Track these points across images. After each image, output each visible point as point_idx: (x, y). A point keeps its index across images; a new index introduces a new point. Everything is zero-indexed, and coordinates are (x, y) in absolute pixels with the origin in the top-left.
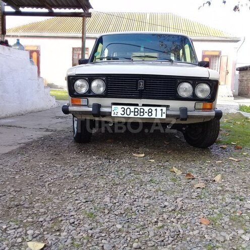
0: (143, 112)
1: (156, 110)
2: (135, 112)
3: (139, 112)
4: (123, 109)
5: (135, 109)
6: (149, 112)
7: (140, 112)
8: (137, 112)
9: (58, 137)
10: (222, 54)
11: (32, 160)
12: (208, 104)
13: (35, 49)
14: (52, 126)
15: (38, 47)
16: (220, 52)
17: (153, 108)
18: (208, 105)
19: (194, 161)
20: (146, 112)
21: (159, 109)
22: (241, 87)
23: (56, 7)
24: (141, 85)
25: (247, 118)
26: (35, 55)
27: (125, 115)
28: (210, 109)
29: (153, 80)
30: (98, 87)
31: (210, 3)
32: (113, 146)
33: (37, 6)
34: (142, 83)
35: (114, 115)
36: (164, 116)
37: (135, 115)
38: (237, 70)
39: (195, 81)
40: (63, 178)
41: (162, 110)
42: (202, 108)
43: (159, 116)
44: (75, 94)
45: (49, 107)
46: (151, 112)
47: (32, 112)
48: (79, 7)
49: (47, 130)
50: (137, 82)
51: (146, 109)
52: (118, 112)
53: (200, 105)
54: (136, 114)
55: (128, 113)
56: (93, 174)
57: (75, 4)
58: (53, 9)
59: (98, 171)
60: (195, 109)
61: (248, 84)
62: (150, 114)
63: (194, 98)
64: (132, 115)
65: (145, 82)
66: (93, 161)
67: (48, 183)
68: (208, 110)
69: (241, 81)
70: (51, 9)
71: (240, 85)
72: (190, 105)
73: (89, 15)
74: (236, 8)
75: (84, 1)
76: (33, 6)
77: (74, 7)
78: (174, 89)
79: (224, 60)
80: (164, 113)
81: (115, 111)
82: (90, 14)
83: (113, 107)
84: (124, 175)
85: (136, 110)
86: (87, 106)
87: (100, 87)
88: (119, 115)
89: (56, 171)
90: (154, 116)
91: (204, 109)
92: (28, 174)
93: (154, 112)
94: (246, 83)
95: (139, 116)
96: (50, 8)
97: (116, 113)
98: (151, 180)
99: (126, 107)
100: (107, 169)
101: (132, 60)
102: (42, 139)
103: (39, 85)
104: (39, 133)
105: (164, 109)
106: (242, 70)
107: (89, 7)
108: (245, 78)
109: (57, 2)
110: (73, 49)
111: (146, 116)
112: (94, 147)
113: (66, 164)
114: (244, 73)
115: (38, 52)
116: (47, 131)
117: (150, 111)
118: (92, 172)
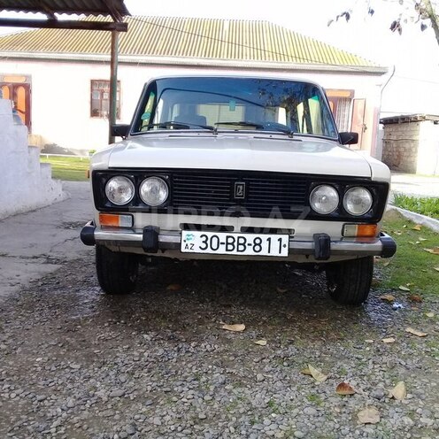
0: (244, 244)
1: (269, 240)
2: (228, 244)
3: (236, 244)
4: (204, 239)
5: (228, 237)
6: (256, 244)
7: (239, 244)
8: (232, 244)
9: (69, 278)
10: (356, 96)
11: (19, 350)
12: (368, 226)
13: (22, 81)
14: (56, 249)
15: (28, 77)
16: (352, 92)
17: (264, 237)
18: (368, 230)
19: (342, 339)
20: (249, 245)
21: (274, 238)
22: (387, 153)
23: (61, 11)
24: (240, 190)
25: (410, 222)
26: (21, 92)
27: (209, 250)
28: (372, 237)
29: (263, 182)
30: (154, 191)
31: (348, 17)
32: (181, 302)
33: (27, 9)
34: (241, 187)
35: (187, 250)
36: (285, 253)
37: (227, 250)
38: (381, 123)
39: (344, 184)
40: (88, 406)
41: (280, 240)
42: (356, 234)
43: (275, 252)
44: (108, 205)
45: (51, 200)
46: (259, 245)
47: (16, 215)
48: (105, 13)
49: (49, 260)
50: (232, 184)
51: (250, 237)
52: (193, 243)
53: (353, 230)
54: (230, 247)
55: (215, 246)
56: (149, 388)
57: (98, 6)
58: (56, 14)
59: (159, 380)
60: (344, 237)
61: (398, 147)
62: (257, 248)
63: (341, 215)
64: (222, 250)
65: (248, 185)
66: (145, 347)
67: (56, 423)
68: (368, 239)
69: (386, 142)
70: (52, 15)
71: (385, 150)
72: (333, 229)
73: (124, 27)
74: (395, 26)
75: (113, 2)
76: (18, 8)
77: (96, 12)
78: (303, 199)
79: (359, 106)
80: (285, 246)
81: (188, 242)
82: (126, 25)
83: (185, 233)
84: (212, 388)
85: (230, 240)
86: (132, 229)
87: (158, 191)
88: (196, 250)
89: (72, 381)
90: (264, 252)
91: (360, 237)
92: (13, 395)
93: (265, 245)
94: (394, 146)
95: (235, 252)
96: (51, 11)
97: (190, 247)
98: (270, 404)
99: (210, 234)
100: (176, 372)
101: (216, 130)
102: (40, 283)
103: (31, 162)
104: (32, 267)
105: (285, 238)
106: (388, 122)
107: (124, 12)
108: (395, 138)
109: (64, 3)
110: (93, 82)
111: (249, 251)
112: (144, 305)
113: (90, 358)
114: (391, 128)
115: (27, 88)
116: (48, 263)
117: (258, 241)
118: (147, 384)
